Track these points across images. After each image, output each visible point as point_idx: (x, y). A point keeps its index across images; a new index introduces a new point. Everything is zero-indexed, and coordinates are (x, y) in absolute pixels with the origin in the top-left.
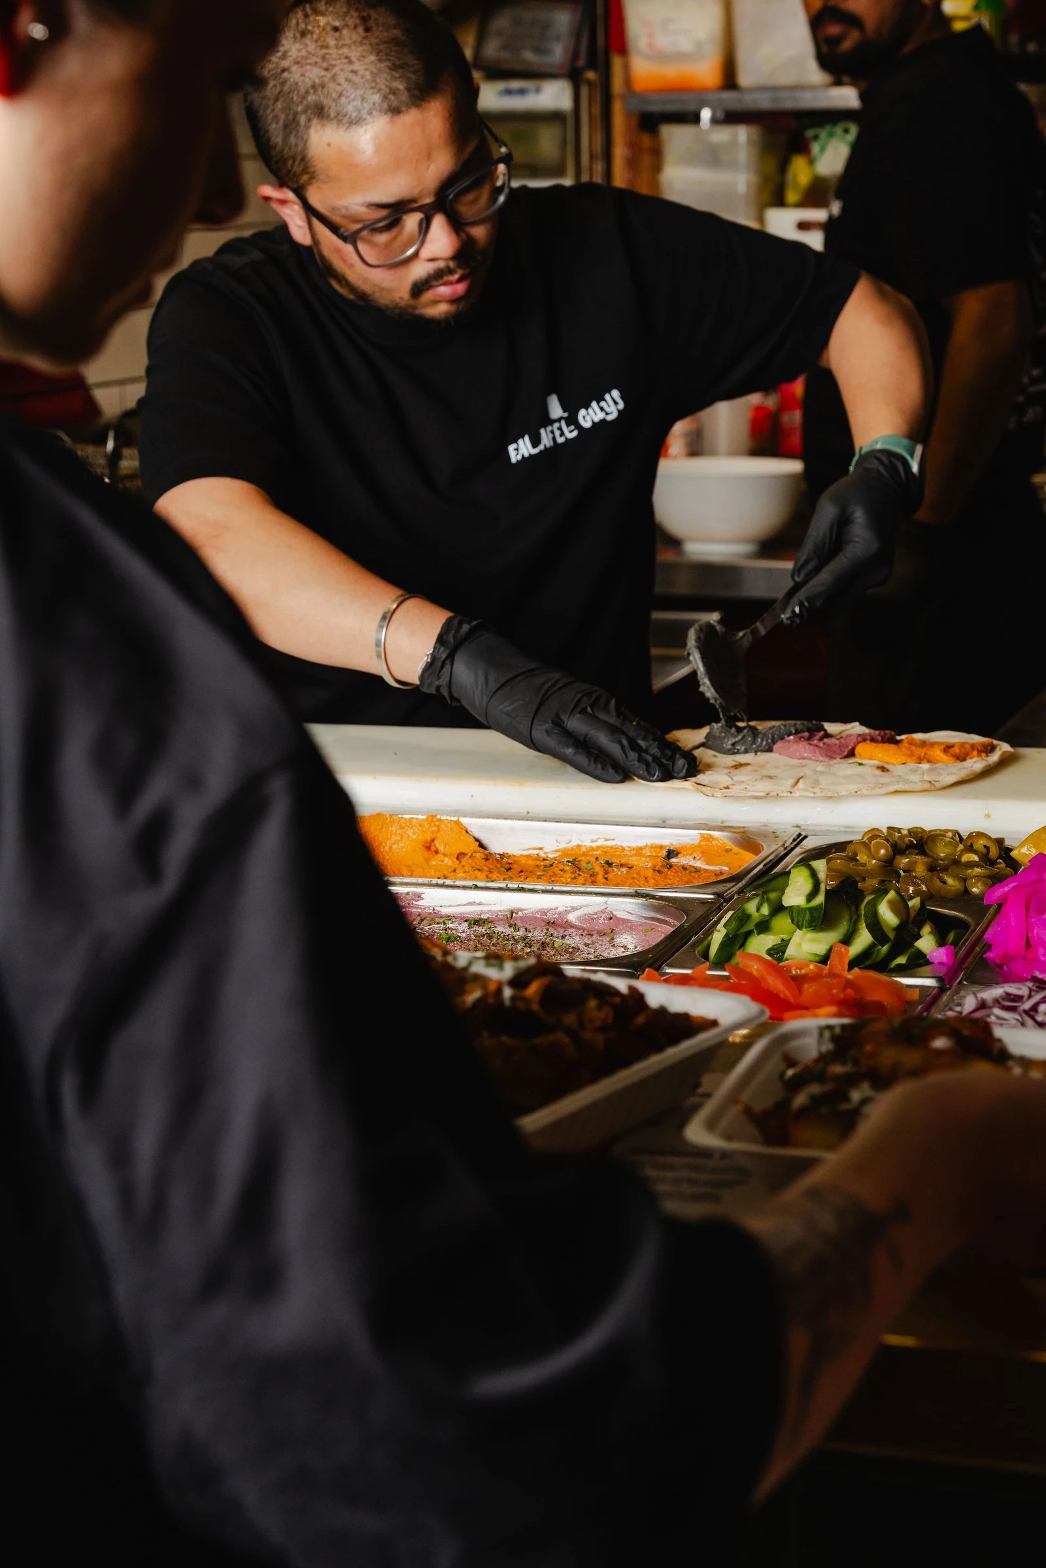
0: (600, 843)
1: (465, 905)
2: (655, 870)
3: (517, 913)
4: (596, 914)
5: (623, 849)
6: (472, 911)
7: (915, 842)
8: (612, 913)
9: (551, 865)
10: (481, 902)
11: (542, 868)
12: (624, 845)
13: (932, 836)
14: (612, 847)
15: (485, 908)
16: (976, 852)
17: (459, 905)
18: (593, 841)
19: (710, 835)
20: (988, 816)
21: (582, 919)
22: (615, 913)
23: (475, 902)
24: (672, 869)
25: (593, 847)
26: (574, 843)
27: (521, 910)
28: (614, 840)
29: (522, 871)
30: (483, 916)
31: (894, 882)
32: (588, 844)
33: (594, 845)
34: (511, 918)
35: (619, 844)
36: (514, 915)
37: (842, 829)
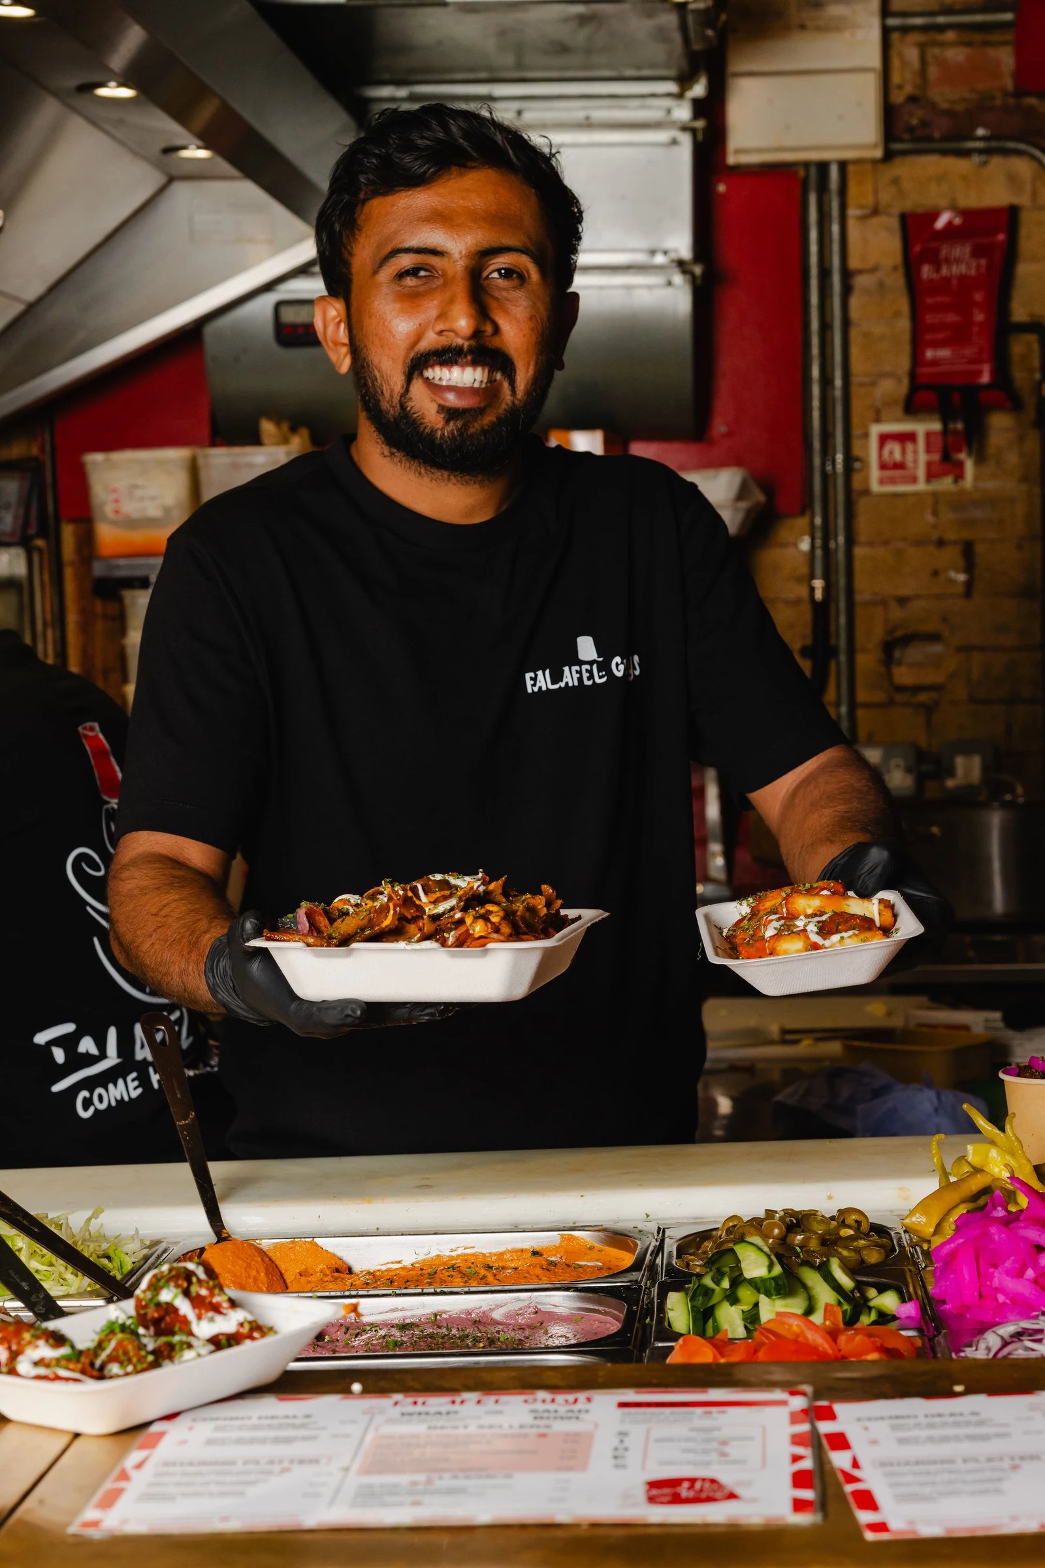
0: (460, 1252)
1: (386, 1312)
2: (543, 1268)
3: (440, 1316)
4: (521, 1309)
5: (484, 1255)
6: (396, 1317)
7: (795, 1222)
8: (536, 1307)
9: (436, 1273)
10: (403, 1308)
11: (426, 1276)
12: (484, 1251)
13: (805, 1215)
14: (473, 1255)
15: (408, 1313)
16: (849, 1227)
17: (381, 1313)
18: (452, 1251)
19: (571, 1235)
20: (830, 1197)
21: (509, 1316)
22: (539, 1307)
23: (397, 1308)
24: (557, 1266)
25: (452, 1256)
26: (434, 1254)
27: (445, 1312)
28: (474, 1247)
29: (408, 1281)
30: (408, 1321)
31: (793, 1258)
32: (448, 1253)
33: (454, 1254)
34: (435, 1319)
35: (479, 1251)
36: (438, 1317)
37: (693, 1221)
